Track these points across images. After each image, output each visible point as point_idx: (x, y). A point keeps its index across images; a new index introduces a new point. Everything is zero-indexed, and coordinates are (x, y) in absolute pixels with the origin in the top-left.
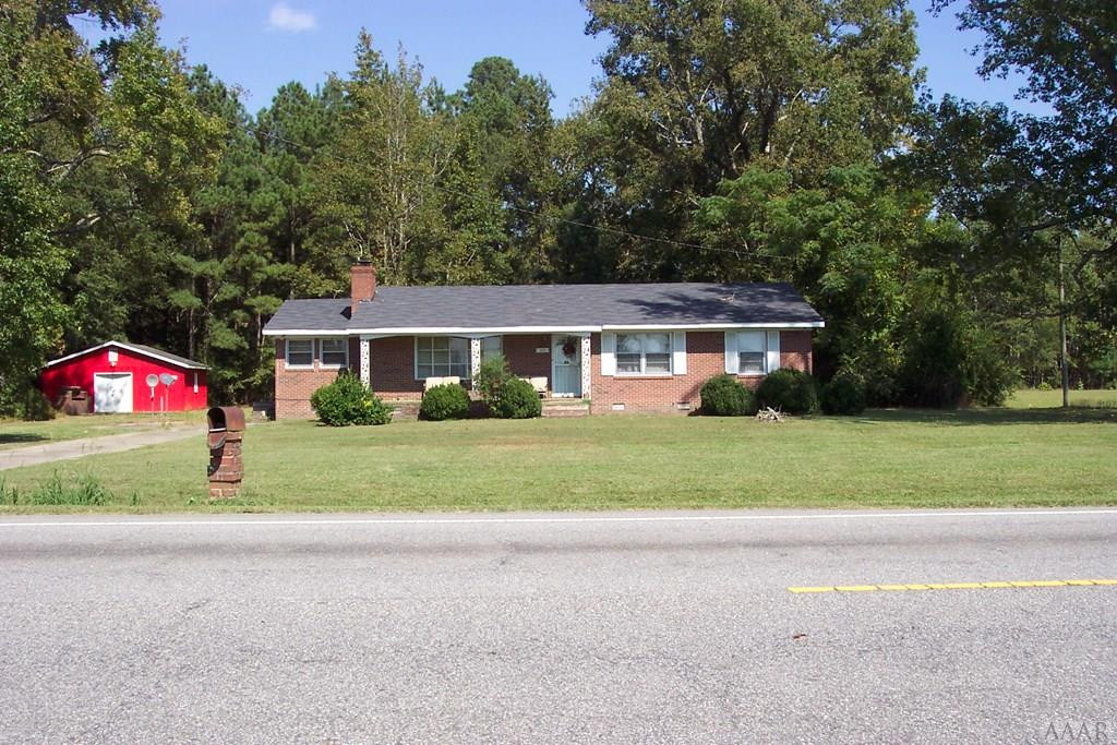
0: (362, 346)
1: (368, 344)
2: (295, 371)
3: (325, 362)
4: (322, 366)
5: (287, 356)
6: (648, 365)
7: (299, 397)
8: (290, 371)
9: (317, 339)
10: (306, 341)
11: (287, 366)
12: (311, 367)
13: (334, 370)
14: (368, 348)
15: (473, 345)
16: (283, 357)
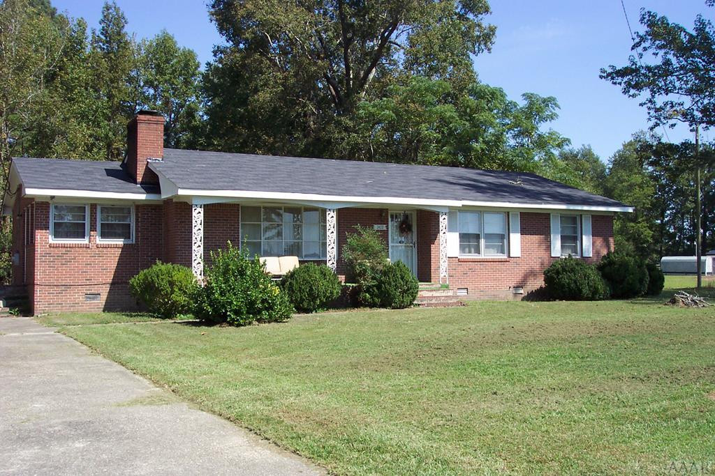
0: (194, 213)
1: (202, 210)
2: (64, 246)
3: (103, 235)
4: (99, 241)
5: (51, 225)
6: (487, 247)
7: (68, 282)
8: (57, 247)
9: (94, 205)
10: (78, 207)
11: (52, 240)
12: (85, 241)
13: (116, 247)
14: (202, 216)
15: (328, 218)
16: (47, 228)
